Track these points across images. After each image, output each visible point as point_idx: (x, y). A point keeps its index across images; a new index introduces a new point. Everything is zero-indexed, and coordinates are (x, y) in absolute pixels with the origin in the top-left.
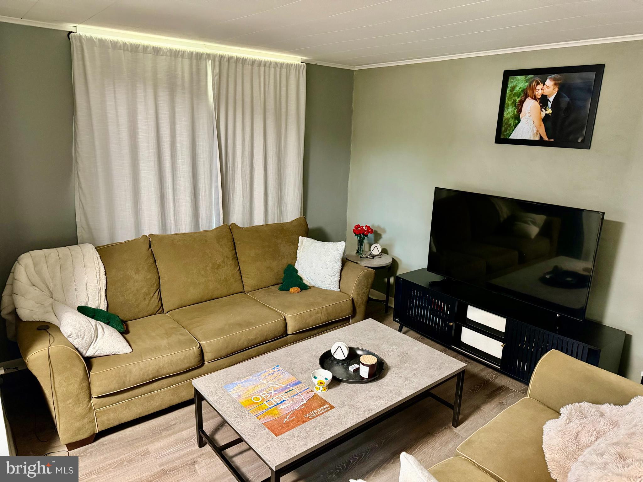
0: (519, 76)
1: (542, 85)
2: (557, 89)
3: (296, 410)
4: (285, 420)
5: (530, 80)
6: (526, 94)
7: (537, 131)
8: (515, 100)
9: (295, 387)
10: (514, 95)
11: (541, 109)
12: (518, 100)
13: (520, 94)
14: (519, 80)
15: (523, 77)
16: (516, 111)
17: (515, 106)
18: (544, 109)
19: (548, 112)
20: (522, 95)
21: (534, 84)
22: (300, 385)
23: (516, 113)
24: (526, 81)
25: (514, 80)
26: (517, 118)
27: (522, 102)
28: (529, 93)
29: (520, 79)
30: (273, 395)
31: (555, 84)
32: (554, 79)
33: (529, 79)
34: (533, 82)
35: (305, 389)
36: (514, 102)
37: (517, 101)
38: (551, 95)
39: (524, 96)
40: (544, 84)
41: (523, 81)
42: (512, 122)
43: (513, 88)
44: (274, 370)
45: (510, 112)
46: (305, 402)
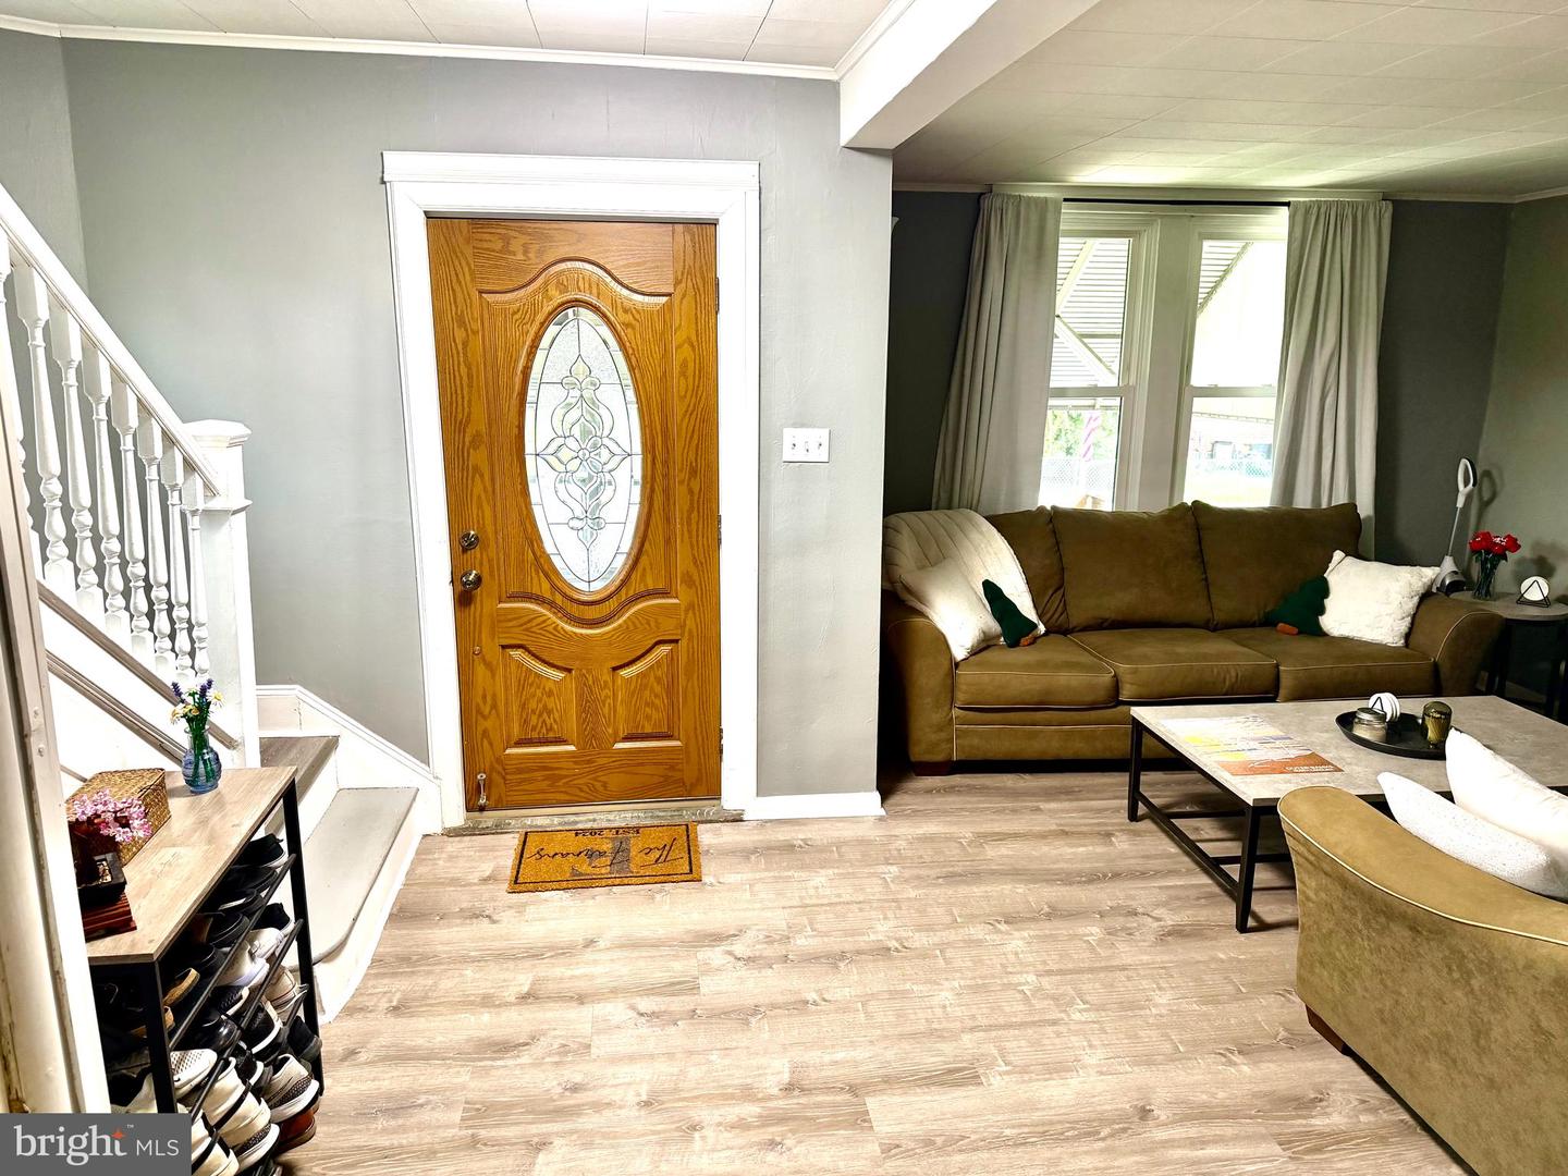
46: (1294, 757)
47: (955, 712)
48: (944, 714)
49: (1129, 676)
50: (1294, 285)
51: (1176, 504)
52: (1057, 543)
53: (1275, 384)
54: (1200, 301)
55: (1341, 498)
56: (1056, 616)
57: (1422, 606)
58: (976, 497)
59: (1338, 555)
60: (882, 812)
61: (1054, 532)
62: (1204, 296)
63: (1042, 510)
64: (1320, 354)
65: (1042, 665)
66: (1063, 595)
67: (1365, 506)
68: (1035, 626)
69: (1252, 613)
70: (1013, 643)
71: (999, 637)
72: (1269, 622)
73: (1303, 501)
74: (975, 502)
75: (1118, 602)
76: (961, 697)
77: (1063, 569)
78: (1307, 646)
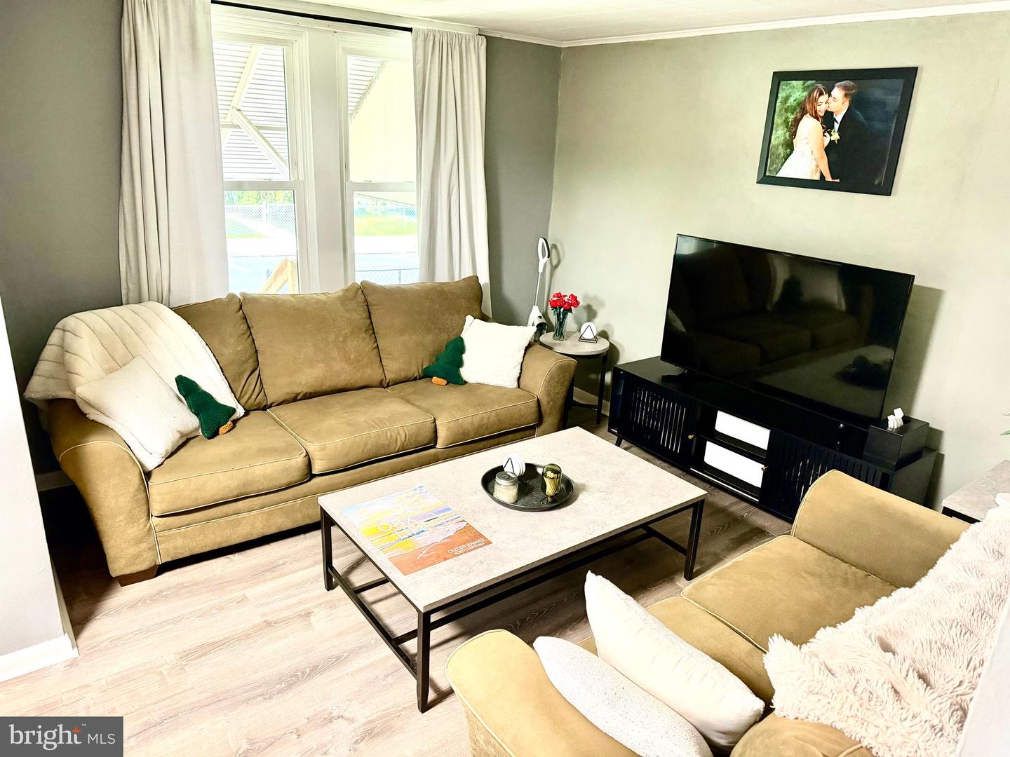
0: (794, 82)
1: (827, 95)
2: (847, 104)
3: (438, 544)
4: (421, 555)
5: (811, 88)
6: (803, 109)
7: (817, 166)
8: (787, 118)
9: (442, 514)
10: (786, 111)
11: (824, 133)
12: (791, 117)
13: (795, 109)
14: (794, 87)
15: (800, 83)
16: (788, 134)
17: (787, 127)
18: (828, 132)
19: (833, 138)
20: (798, 110)
21: (815, 95)
22: (448, 512)
23: (788, 138)
24: (804, 89)
25: (787, 86)
26: (789, 146)
27: (797, 121)
28: (808, 107)
29: (795, 85)
30: (408, 523)
31: (846, 95)
32: (845, 88)
33: (808, 87)
34: (814, 90)
35: (453, 518)
36: (786, 121)
37: (791, 120)
38: (839, 112)
39: (800, 112)
40: (830, 95)
41: (800, 89)
42: (781, 151)
43: (786, 99)
44: (414, 492)
45: (779, 135)
46: (452, 534)
47: (154, 521)
48: (142, 526)
49: (318, 453)
50: (421, 100)
51: (350, 283)
52: (249, 328)
53: (414, 179)
54: (350, 112)
55: (467, 273)
56: (254, 397)
57: (526, 356)
58: (166, 289)
59: (469, 318)
60: (74, 653)
61: (245, 318)
62: (353, 108)
63: (232, 297)
64: (445, 161)
65: (238, 456)
66: (259, 375)
67: (484, 279)
68: (234, 411)
69: (414, 370)
70: (212, 432)
71: (197, 429)
72: (426, 375)
73: (442, 277)
74: (165, 293)
75: (308, 378)
76: (156, 508)
77: (256, 351)
78: (454, 396)
